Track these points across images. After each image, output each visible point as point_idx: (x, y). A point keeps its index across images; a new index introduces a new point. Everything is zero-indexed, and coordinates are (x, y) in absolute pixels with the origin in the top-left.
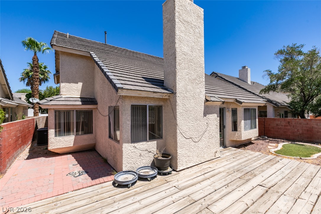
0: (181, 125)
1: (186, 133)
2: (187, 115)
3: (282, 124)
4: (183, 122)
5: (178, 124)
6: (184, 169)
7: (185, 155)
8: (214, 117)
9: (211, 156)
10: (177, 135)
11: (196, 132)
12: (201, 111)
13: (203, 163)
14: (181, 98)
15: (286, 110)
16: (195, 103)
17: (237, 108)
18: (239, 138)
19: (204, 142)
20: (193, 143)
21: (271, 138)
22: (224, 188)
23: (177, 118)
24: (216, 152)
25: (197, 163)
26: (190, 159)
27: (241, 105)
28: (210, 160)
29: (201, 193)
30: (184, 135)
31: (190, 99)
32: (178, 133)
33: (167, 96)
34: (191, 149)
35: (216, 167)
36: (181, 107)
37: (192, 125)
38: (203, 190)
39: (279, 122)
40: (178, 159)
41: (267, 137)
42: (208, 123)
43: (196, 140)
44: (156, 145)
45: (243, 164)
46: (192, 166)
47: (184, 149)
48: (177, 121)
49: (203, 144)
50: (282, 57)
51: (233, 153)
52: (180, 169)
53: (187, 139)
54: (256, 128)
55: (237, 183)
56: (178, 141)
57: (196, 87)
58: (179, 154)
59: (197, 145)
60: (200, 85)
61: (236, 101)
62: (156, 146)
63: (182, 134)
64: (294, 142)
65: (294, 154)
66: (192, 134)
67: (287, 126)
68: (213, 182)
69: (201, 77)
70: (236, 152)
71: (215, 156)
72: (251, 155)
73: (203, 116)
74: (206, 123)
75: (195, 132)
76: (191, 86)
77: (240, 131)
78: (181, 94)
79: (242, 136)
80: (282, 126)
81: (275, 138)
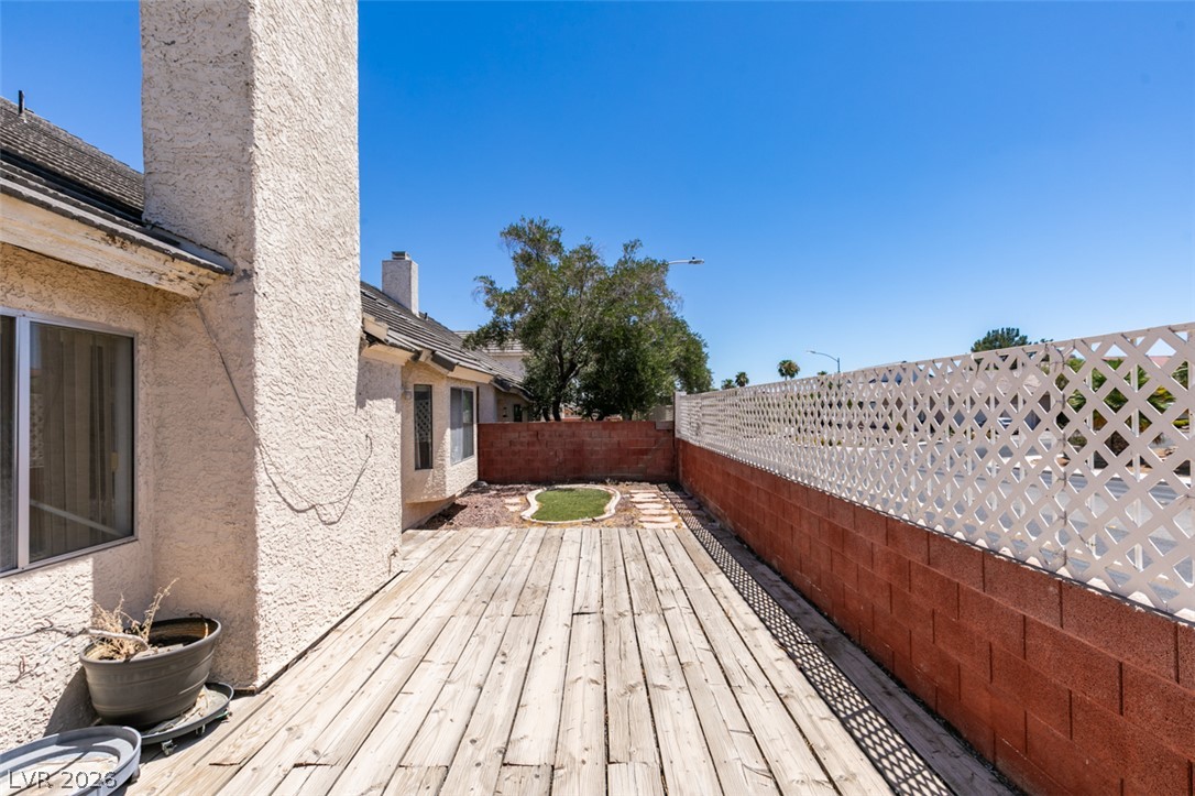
0: (274, 446)
1: (294, 483)
2: (301, 394)
3: (522, 439)
4: (284, 431)
5: (263, 442)
6: (286, 668)
7: (290, 597)
8: (388, 412)
9: (378, 573)
10: (257, 497)
11: (330, 479)
12: (349, 381)
13: (355, 610)
14: (277, 304)
15: (517, 401)
16: (329, 342)
17: (431, 386)
18: (437, 493)
19: (359, 520)
20: (320, 531)
21: (496, 484)
22: (498, 668)
23: (258, 408)
24: (394, 554)
25: (335, 620)
26: (310, 610)
27: (451, 374)
28: (377, 592)
29: (440, 723)
30: (286, 495)
31: (313, 319)
32: (261, 488)
33: (185, 284)
34: (314, 558)
35: (417, 611)
36: (274, 355)
37: (318, 443)
38: (437, 711)
39: (514, 436)
40: (262, 623)
41: (485, 484)
42: (370, 435)
43: (333, 512)
44: (90, 586)
45: (489, 572)
46: (317, 637)
47: (287, 564)
48: (260, 421)
49: (356, 528)
50: (519, 248)
51: (433, 547)
52: (270, 675)
53: (298, 511)
54: (472, 454)
55: (520, 632)
56: (263, 530)
57: (332, 271)
58: (265, 597)
59: (334, 536)
60: (345, 264)
61: (432, 360)
62: (89, 593)
63: (278, 493)
64: (551, 484)
65: (574, 514)
66: (318, 488)
67: (533, 444)
68: (447, 666)
69: (347, 229)
70: (441, 540)
71: (390, 571)
72: (487, 539)
73: (354, 404)
74: (363, 437)
75: (328, 478)
76: (313, 258)
77: (442, 466)
78: (275, 284)
79: (447, 483)
80: (522, 444)
81: (506, 484)
